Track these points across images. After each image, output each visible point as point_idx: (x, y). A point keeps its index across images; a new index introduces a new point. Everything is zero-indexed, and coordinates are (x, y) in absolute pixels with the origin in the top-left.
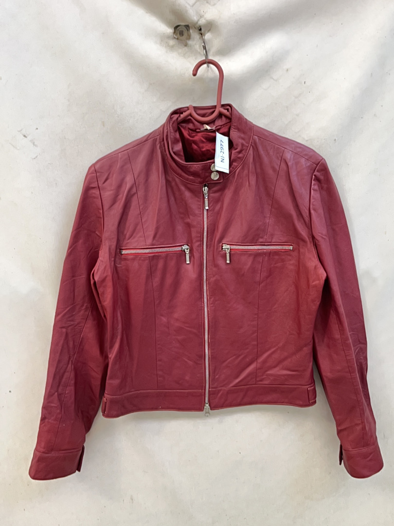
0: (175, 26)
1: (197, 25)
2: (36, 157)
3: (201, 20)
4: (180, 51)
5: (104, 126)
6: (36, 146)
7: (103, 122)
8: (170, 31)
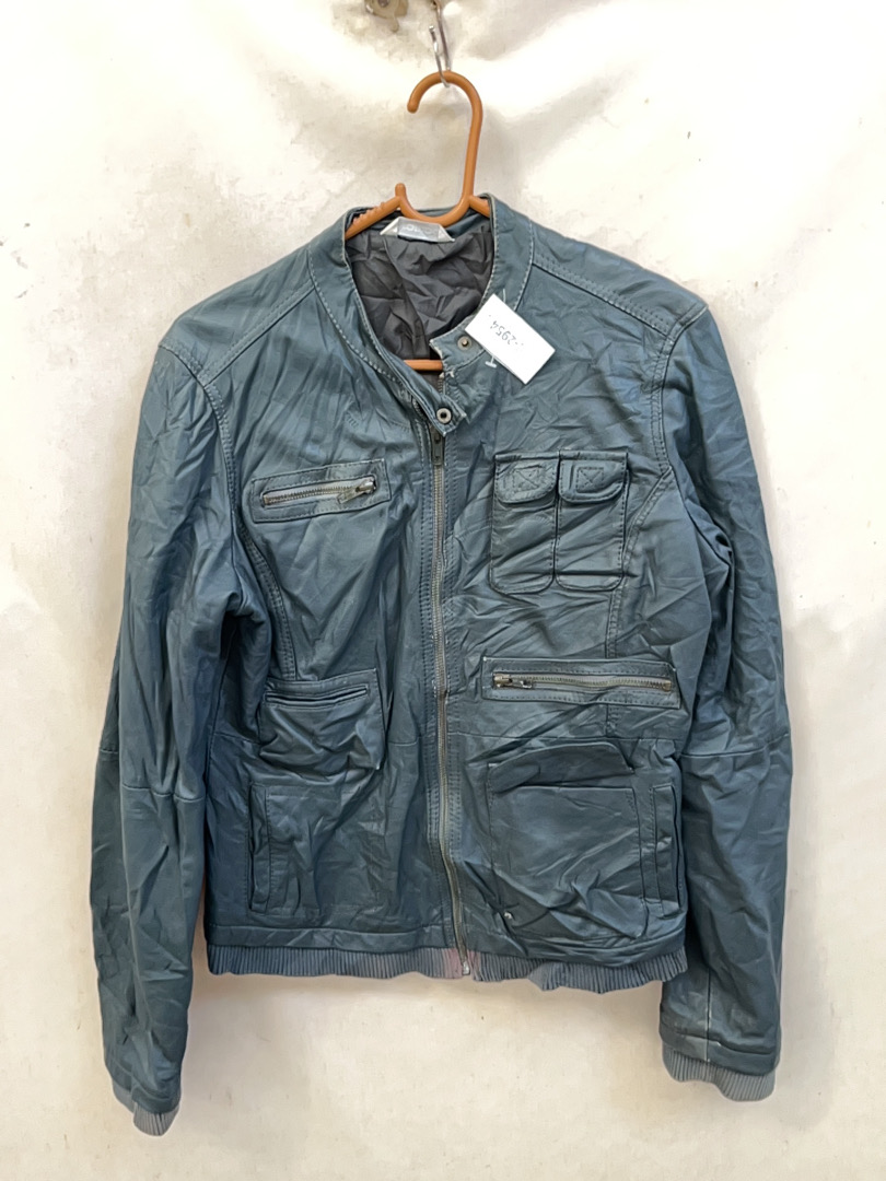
2: (25, 293)
4: (381, 43)
6: (24, 266)
7: (187, 215)
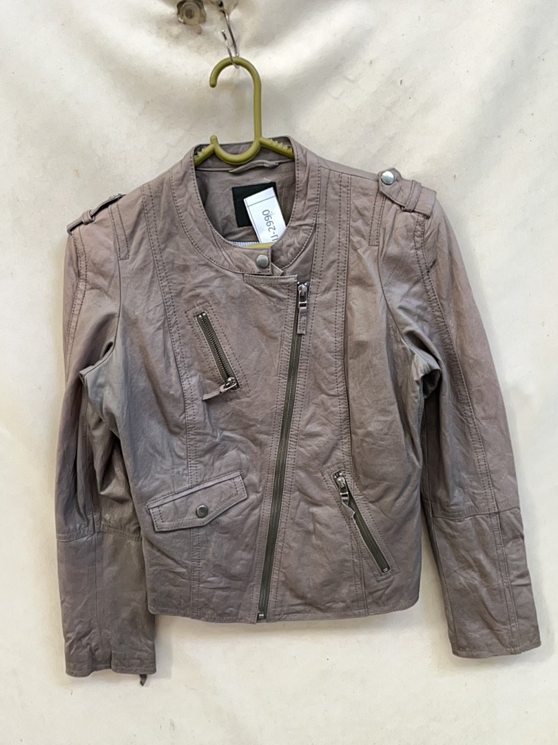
5: (78, 177)
8: (171, 11)
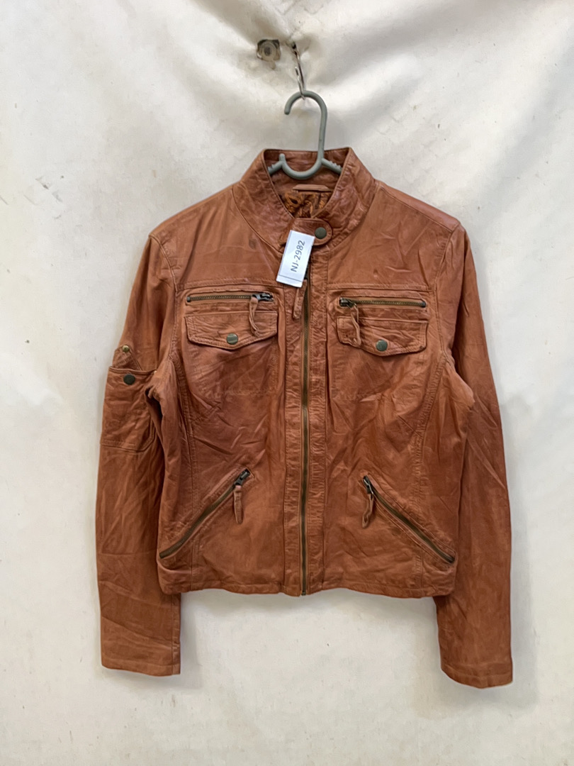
0: (258, 41)
1: (290, 41)
2: (60, 216)
3: (295, 33)
4: (265, 76)
5: (155, 176)
6: (60, 200)
7: (154, 171)
8: (252, 47)
